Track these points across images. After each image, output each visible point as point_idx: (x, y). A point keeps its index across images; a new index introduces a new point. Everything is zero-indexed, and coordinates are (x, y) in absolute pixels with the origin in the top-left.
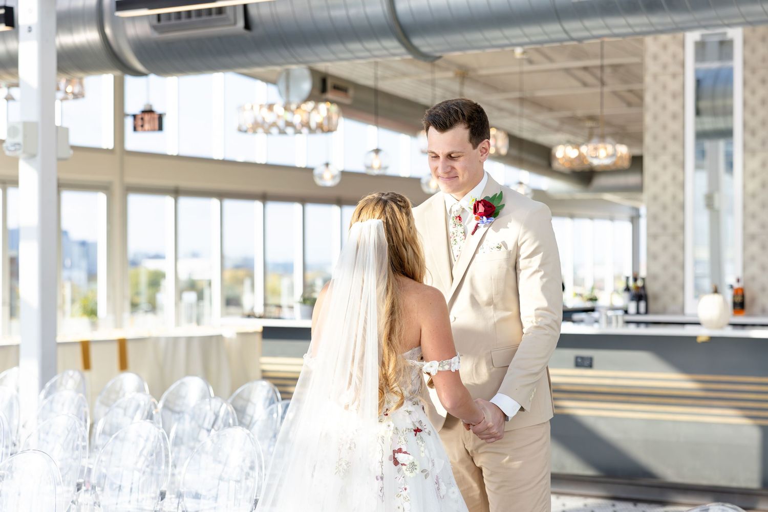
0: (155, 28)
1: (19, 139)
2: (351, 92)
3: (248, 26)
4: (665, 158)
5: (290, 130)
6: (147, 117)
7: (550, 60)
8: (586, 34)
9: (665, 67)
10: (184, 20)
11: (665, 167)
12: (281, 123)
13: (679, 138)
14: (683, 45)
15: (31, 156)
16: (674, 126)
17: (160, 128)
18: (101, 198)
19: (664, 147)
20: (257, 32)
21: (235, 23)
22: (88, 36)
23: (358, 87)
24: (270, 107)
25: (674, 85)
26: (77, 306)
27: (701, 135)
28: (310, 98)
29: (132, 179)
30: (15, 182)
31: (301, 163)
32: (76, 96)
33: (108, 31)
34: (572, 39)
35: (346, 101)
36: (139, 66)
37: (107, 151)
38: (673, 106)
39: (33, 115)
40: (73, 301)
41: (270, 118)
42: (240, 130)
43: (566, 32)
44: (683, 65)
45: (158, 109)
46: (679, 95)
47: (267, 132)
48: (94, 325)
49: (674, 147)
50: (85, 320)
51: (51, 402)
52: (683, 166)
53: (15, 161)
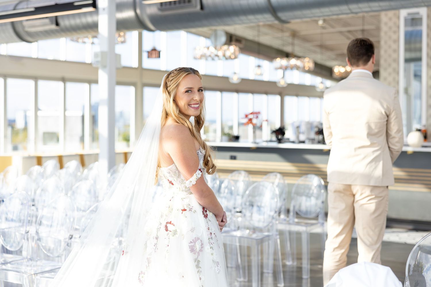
0: (160, 10)
1: (99, 59)
2: (244, 42)
3: (202, 8)
4: (390, 70)
5: (216, 58)
6: (154, 52)
7: (333, 27)
8: (359, 10)
9: (390, 28)
10: (173, 6)
11: (390, 74)
12: (213, 55)
13: (397, 61)
14: (399, 18)
15: (104, 67)
16: (394, 56)
17: (159, 57)
18: (132, 89)
19: (390, 65)
20: (206, 10)
21: (196, 6)
22: (129, 14)
23: (247, 40)
24: (208, 48)
25: (394, 37)
26: (121, 138)
27: (407, 61)
28: (226, 44)
29: (146, 81)
30: (96, 82)
31: (220, 74)
32: (123, 42)
33: (138, 11)
34: (352, 13)
35: (242, 46)
36: (151, 26)
37: (135, 68)
38: (394, 46)
39: (105, 48)
40: (119, 134)
41: (208, 53)
42: (195, 58)
43: (350, 9)
44: (398, 27)
45: (158, 48)
46: (397, 41)
47: (206, 59)
48: (128, 146)
49: (394, 65)
50: (124, 143)
51: (114, 178)
52: (398, 73)
53: (97, 69)
